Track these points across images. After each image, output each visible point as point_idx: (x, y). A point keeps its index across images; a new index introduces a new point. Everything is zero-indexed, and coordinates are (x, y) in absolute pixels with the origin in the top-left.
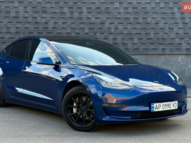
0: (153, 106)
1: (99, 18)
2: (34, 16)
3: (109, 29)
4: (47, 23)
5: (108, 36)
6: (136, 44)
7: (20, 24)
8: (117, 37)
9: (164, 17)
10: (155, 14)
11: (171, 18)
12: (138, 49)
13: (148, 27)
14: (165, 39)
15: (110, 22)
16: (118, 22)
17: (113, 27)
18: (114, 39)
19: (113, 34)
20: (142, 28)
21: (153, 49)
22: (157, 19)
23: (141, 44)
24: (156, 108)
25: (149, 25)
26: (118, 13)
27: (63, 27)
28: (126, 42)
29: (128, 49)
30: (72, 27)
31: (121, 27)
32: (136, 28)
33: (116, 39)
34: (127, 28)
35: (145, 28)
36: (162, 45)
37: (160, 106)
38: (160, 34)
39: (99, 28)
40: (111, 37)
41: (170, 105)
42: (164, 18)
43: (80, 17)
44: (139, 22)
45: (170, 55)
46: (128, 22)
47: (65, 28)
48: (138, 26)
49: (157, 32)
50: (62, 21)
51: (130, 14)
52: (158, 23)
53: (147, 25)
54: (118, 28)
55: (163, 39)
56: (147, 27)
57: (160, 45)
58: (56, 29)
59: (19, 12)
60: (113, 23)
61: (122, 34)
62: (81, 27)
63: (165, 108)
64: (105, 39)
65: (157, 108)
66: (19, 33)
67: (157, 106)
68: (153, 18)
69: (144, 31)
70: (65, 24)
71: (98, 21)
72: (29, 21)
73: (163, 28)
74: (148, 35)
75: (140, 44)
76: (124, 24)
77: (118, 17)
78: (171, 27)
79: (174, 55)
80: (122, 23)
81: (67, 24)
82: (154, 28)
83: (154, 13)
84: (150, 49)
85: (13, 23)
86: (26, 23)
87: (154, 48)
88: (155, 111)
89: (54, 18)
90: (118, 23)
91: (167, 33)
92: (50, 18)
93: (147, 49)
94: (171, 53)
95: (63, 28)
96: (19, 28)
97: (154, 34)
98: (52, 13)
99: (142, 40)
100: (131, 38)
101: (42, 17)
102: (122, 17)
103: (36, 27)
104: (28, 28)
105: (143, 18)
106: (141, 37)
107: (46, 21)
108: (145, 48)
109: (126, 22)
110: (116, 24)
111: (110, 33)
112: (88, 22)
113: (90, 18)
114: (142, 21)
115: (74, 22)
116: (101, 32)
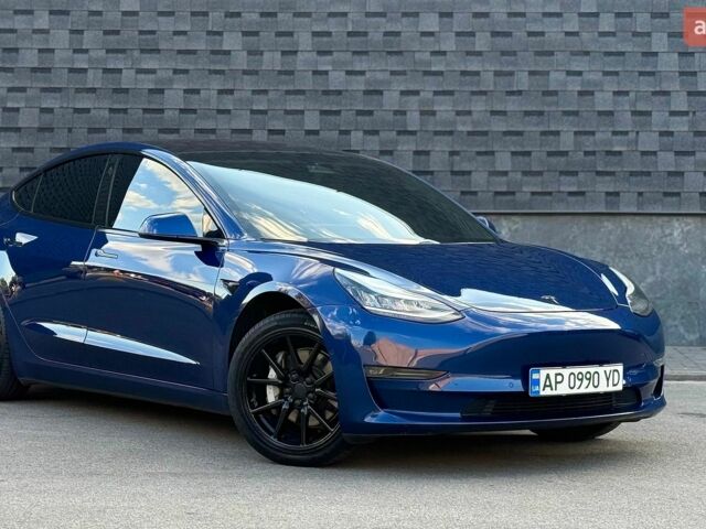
0: (535, 376)
1: (362, 73)
2: (111, 66)
3: (399, 117)
4: (161, 91)
5: (396, 143)
6: (505, 173)
7: (58, 95)
8: (429, 148)
9: (612, 69)
10: (578, 58)
11: (641, 74)
12: (513, 193)
13: (553, 108)
14: (620, 153)
15: (403, 88)
16: (435, 88)
17: (415, 107)
18: (417, 153)
19: (413, 133)
20: (527, 113)
21: (571, 194)
22: (587, 76)
23: (525, 173)
24: (548, 383)
25: (555, 98)
26: (434, 53)
27: (221, 107)
28: (466, 167)
29: (475, 193)
30: (255, 108)
31: (444, 108)
32: (504, 113)
33: (427, 153)
34: (469, 113)
35: (541, 113)
36: (608, 178)
37: (559, 378)
38: (599, 136)
39: (360, 113)
40: (406, 147)
41: (596, 375)
42: (617, 73)
43: (287, 68)
44: (515, 89)
45: (637, 218)
46: (474, 89)
47: (228, 112)
48: (512, 105)
49: (587, 129)
50: (217, 84)
51: (480, 58)
52: (592, 93)
53: (549, 99)
54: (433, 113)
55: (609, 153)
56: (546, 109)
57: (599, 179)
58: (194, 116)
59: (52, 51)
60: (416, 93)
61: (451, 133)
62: (288, 108)
63: (577, 386)
64: (383, 153)
65: (550, 386)
66: (51, 130)
67: (548, 376)
68: (569, 73)
69: (537, 125)
70: (230, 96)
71: (359, 84)
72: (91, 86)
73: (611, 113)
74: (551, 137)
75: (519, 176)
76: (457, 95)
77: (433, 69)
78: (641, 107)
79: (654, 218)
80: (451, 93)
81: (236, 94)
82: (576, 113)
83: (573, 54)
84: (559, 192)
85: (29, 93)
86: (78, 91)
87: (574, 189)
88: (542, 393)
89: (186, 72)
90: (436, 93)
91: (626, 133)
92: (171, 73)
93: (550, 193)
94: (640, 211)
95: (220, 112)
96: (50, 111)
97: (576, 133)
98: (179, 52)
99: (527, 159)
100: (483, 149)
101: (140, 71)
102: (449, 68)
103: (116, 106)
104: (87, 111)
105: (532, 73)
106: (523, 146)
107: (156, 84)
108: (540, 190)
109: (466, 88)
110: (427, 95)
111: (402, 129)
112: (317, 88)
113: (326, 73)
114: (527, 85)
115: (262, 88)
116: (370, 129)
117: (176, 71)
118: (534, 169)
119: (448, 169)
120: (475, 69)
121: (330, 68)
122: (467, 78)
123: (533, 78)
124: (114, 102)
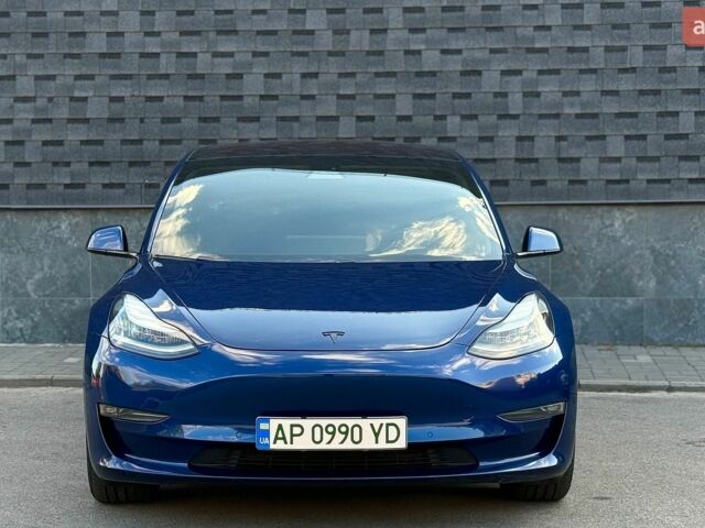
1: (459, 52)
2: (185, 50)
3: (499, 100)
4: (240, 76)
5: (496, 127)
6: (618, 160)
7: (128, 82)
8: (533, 133)
12: (627, 181)
13: (671, 86)
15: (503, 67)
16: (539, 68)
17: (518, 88)
18: (520, 139)
19: (515, 117)
20: (642, 92)
21: (691, 181)
23: (640, 159)
25: (673, 76)
26: (538, 28)
27: (305, 93)
28: (574, 153)
29: (584, 182)
30: (341, 92)
31: (550, 89)
32: (616, 93)
33: (531, 138)
34: (578, 93)
35: (657, 92)
39: (456, 96)
40: (509, 132)
43: (375, 48)
44: (628, 66)
46: (583, 67)
47: (312, 97)
48: (626, 84)
50: (299, 66)
51: (589, 32)
53: (666, 76)
54: (538, 95)
56: (663, 87)
58: (275, 102)
59: (122, 34)
60: (519, 72)
61: (557, 116)
62: (378, 92)
64: (482, 139)
66: (121, 120)
69: (654, 105)
70: (314, 81)
71: (455, 65)
72: (163, 72)
74: (669, 119)
75: (634, 162)
76: (563, 73)
77: (537, 45)
80: (557, 72)
81: (321, 78)
82: (696, 92)
84: (679, 179)
85: (98, 80)
86: (150, 77)
87: (695, 175)
89: (266, 54)
90: (540, 72)
92: (250, 56)
93: (668, 181)
95: (303, 97)
96: (120, 99)
97: (697, 113)
98: (259, 33)
99: (642, 143)
100: (594, 133)
101: (216, 55)
102: (554, 45)
103: (190, 93)
104: (160, 99)
105: (646, 48)
106: (638, 129)
107: (234, 68)
108: (656, 178)
109: (575, 66)
110: (530, 75)
111: (503, 113)
112: (410, 69)
113: (419, 52)
114: (641, 61)
115: (349, 71)
116: (468, 113)
117: (255, 54)
118: (650, 154)
119: (554, 155)
120: (584, 45)
121: (422, 47)
122: (575, 55)
123: (647, 53)
124: (188, 89)
